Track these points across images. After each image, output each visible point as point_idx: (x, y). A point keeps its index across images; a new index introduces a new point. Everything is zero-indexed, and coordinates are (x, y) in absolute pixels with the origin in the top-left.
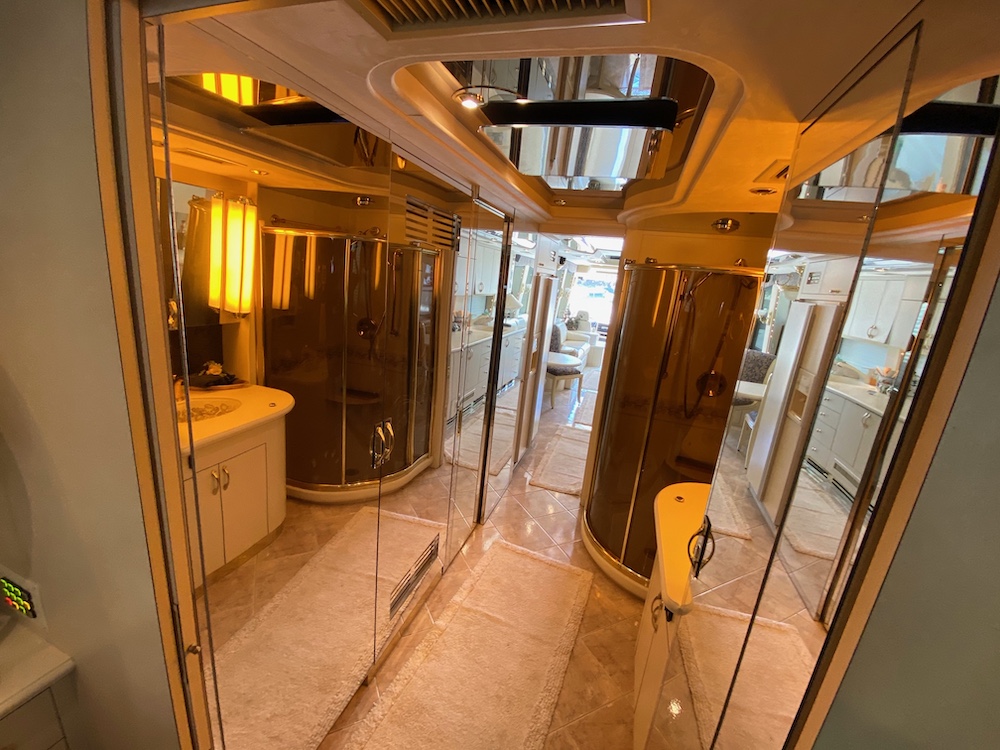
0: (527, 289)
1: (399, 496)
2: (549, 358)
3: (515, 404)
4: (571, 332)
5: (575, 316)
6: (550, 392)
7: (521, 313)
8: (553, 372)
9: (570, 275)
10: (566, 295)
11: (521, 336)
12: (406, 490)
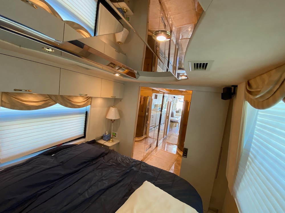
0: (166, 103)
1: (141, 141)
2: (171, 118)
3: (163, 129)
4: (177, 114)
5: (178, 110)
6: (171, 127)
7: (164, 109)
8: (172, 122)
9: (177, 100)
10: (176, 105)
11: (165, 114)
12: (142, 141)
